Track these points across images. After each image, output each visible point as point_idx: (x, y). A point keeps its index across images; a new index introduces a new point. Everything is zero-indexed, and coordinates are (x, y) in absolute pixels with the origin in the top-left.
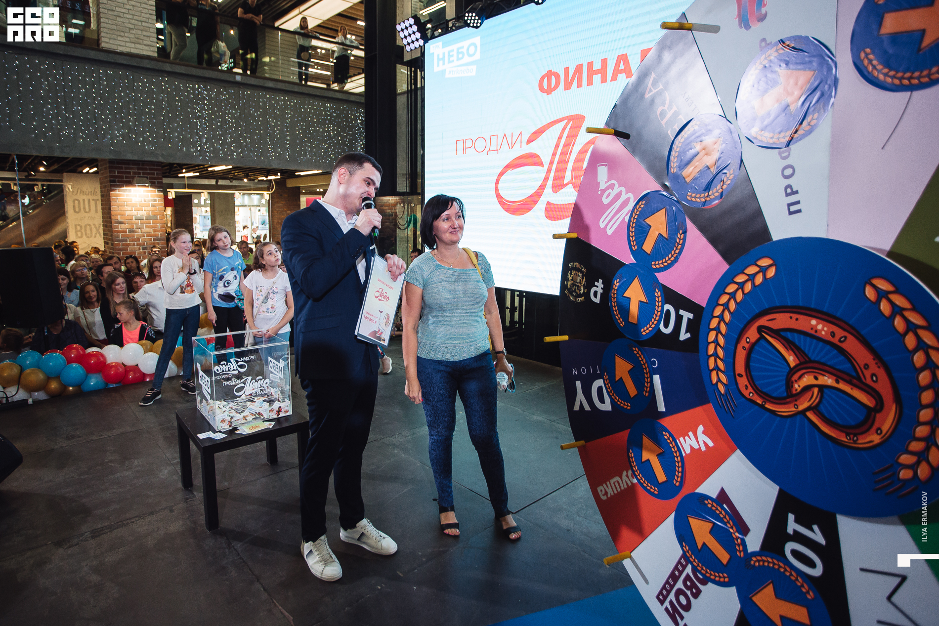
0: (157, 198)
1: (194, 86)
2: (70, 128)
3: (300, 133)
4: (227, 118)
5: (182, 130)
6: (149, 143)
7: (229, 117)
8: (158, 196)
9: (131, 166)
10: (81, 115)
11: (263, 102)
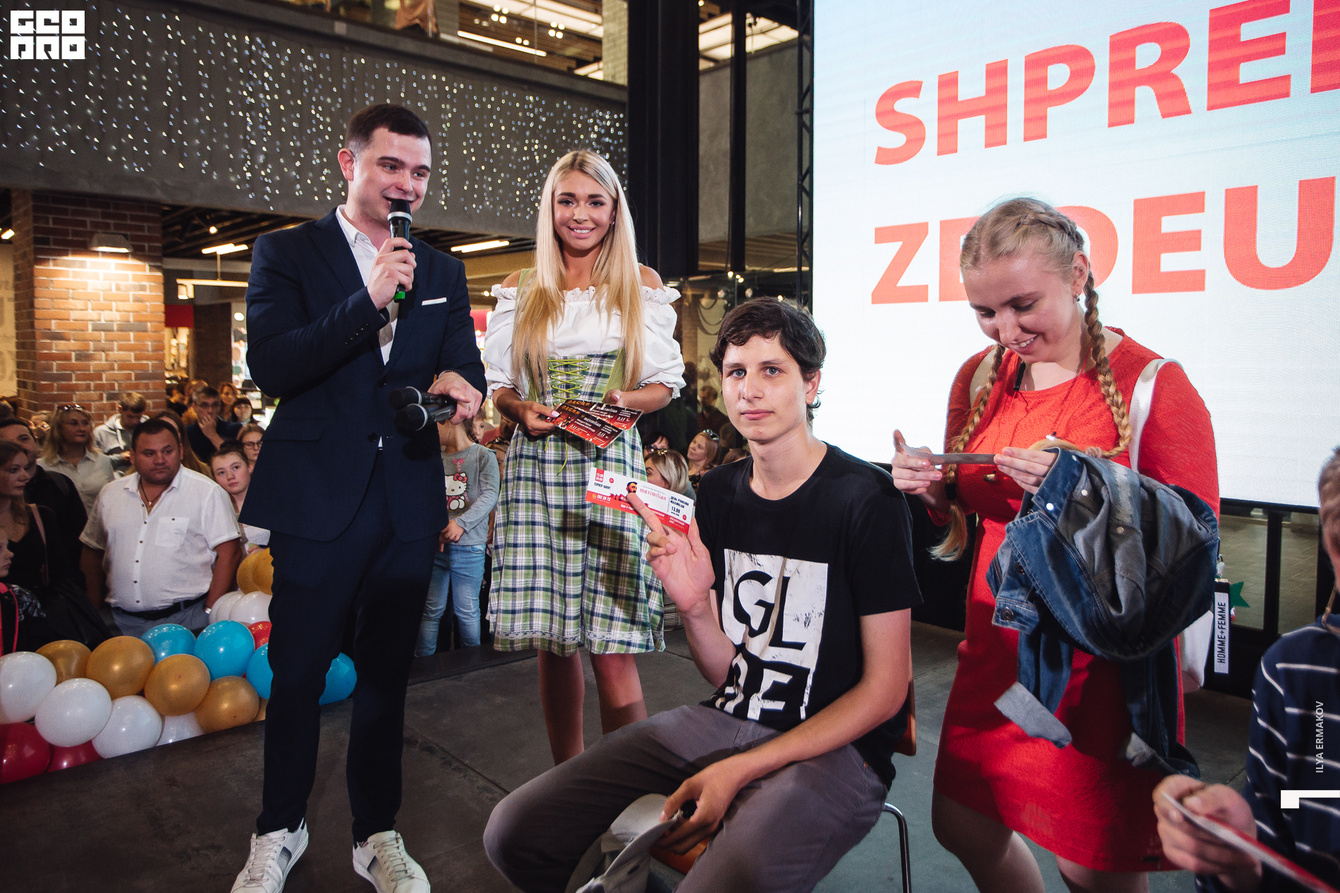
1: (240, 38)
3: (470, 154)
4: (313, 112)
5: (211, 135)
6: (134, 157)
7: (317, 111)
8: (149, 278)
9: (88, 209)
11: (393, 83)
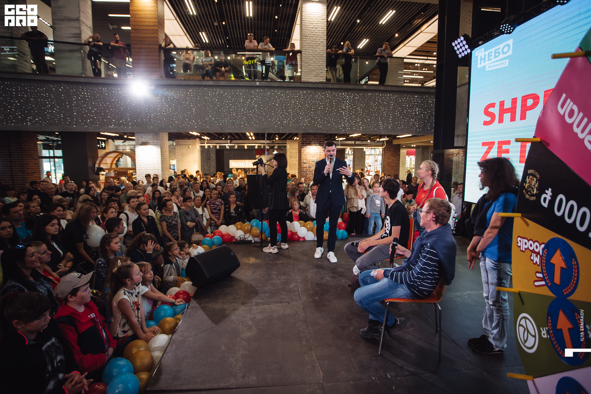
0: (322, 151)
1: (342, 94)
2: (287, 119)
3: (398, 114)
5: (335, 117)
6: (320, 124)
7: (359, 108)
9: (311, 136)
10: (292, 113)
11: (378, 98)
